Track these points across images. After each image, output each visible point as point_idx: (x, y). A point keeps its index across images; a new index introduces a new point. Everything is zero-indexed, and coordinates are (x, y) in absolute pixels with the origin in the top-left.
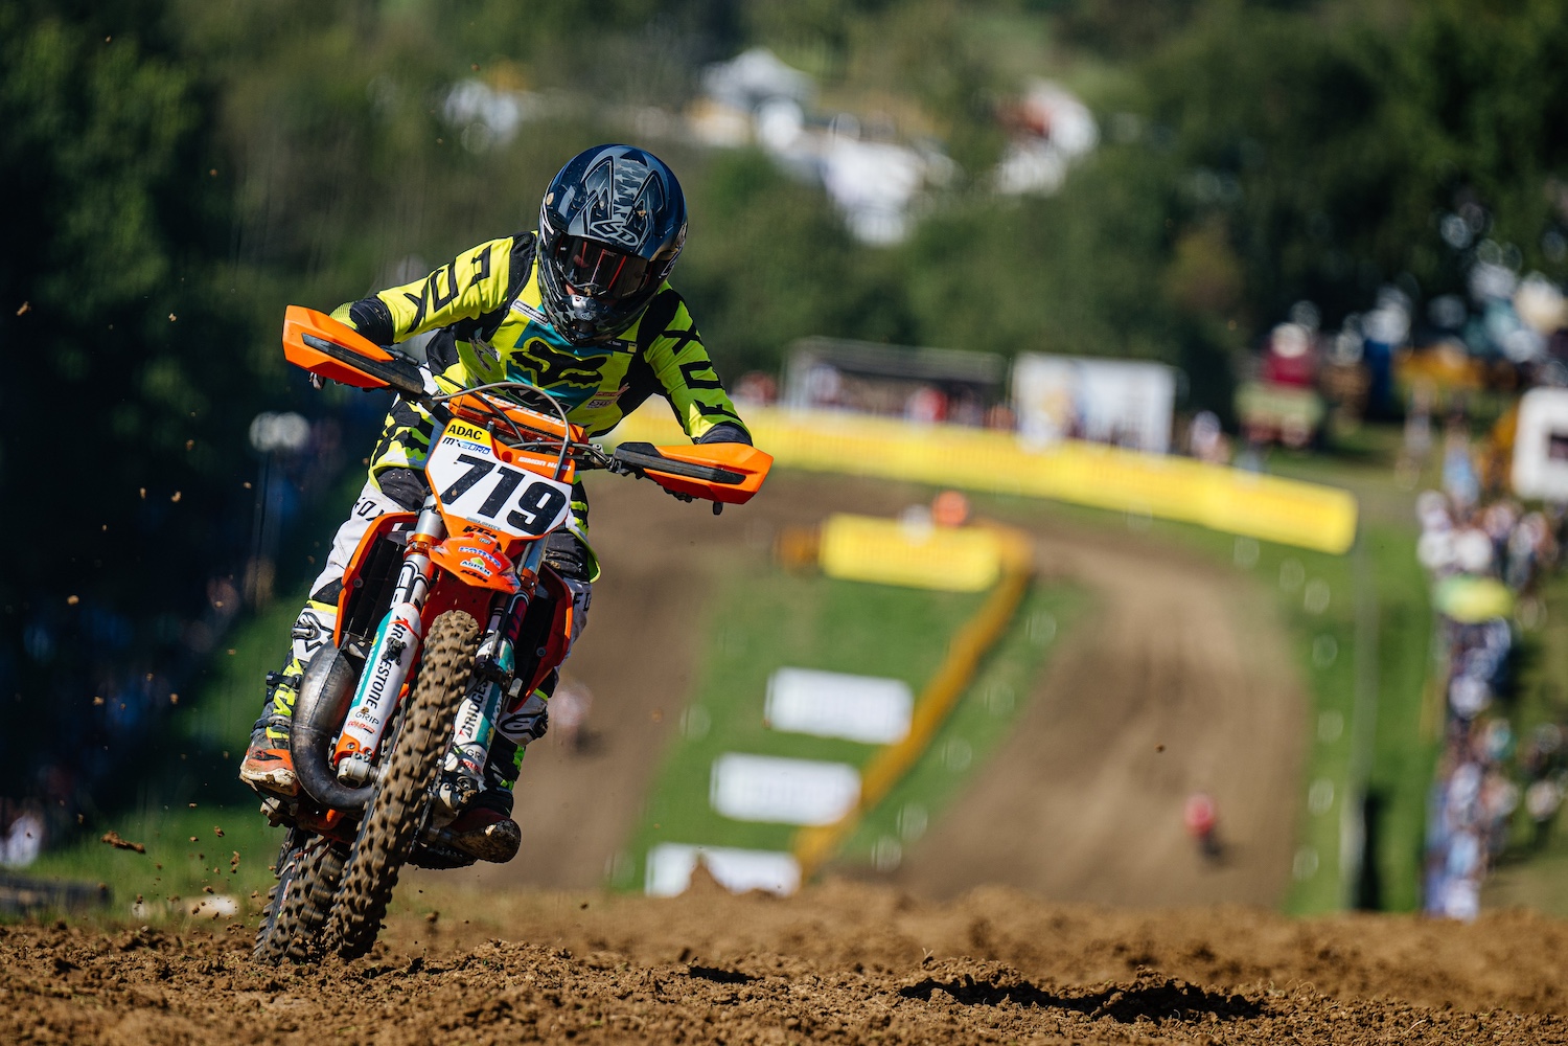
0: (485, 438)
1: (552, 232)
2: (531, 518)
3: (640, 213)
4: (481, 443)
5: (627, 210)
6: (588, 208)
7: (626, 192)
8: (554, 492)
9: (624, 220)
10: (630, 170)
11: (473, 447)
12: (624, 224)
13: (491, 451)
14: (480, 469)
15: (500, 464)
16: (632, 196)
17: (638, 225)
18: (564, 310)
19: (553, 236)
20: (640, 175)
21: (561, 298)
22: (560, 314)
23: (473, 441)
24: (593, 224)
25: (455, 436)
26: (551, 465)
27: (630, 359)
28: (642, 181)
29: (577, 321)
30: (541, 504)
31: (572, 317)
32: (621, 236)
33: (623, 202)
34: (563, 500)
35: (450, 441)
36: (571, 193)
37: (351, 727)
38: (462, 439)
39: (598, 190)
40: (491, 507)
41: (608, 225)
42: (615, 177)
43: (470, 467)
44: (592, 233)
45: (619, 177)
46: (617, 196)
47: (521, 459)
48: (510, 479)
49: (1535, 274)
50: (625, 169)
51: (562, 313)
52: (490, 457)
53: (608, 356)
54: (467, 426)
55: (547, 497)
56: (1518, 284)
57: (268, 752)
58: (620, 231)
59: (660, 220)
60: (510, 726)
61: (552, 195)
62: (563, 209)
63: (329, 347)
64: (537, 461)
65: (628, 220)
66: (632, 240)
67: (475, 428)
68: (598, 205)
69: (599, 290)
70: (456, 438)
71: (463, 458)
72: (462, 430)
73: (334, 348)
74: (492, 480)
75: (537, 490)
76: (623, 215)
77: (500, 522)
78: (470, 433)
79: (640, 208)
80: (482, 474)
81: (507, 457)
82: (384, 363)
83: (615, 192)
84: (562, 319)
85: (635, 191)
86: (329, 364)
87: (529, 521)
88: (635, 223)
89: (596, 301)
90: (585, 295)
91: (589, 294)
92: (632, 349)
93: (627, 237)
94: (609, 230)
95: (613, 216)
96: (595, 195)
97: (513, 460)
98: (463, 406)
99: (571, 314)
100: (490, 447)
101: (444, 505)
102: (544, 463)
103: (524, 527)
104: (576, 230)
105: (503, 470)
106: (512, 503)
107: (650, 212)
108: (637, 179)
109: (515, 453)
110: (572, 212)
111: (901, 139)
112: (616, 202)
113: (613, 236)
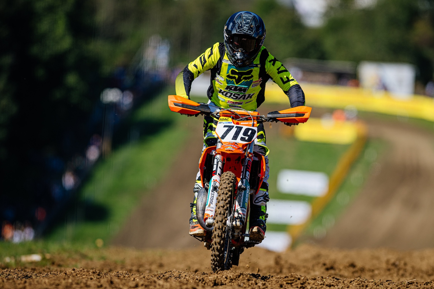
0: (230, 119)
1: (227, 36)
2: (247, 138)
3: (251, 26)
4: (230, 121)
5: (248, 25)
6: (237, 26)
7: (247, 21)
8: (252, 130)
9: (247, 28)
10: (247, 16)
11: (227, 123)
12: (247, 29)
13: (232, 123)
14: (230, 128)
15: (235, 125)
16: (249, 22)
17: (251, 29)
18: (234, 57)
19: (228, 37)
20: (250, 17)
21: (233, 54)
22: (233, 59)
23: (227, 121)
24: (239, 30)
25: (222, 121)
26: (250, 123)
27: (259, 69)
28: (251, 18)
29: (238, 59)
30: (249, 134)
31: (236, 58)
32: (247, 32)
33: (246, 24)
34: (255, 132)
35: (221, 123)
36: (231, 24)
37: (206, 211)
38: (224, 121)
39: (239, 22)
40: (235, 137)
41: (243, 29)
42: (243, 18)
43: (227, 128)
44: (239, 32)
45: (245, 18)
46: (244, 22)
47: (242, 123)
48: (239, 129)
50: (245, 16)
51: (233, 58)
52: (232, 124)
53: (253, 69)
54: (225, 118)
55: (250, 131)
57: (195, 226)
58: (246, 30)
59: (258, 28)
60: (257, 201)
61: (226, 26)
62: (230, 28)
63: (182, 105)
64: (246, 123)
65: (248, 28)
66: (250, 32)
67: (227, 118)
68: (239, 25)
69: (243, 50)
70: (222, 122)
71: (225, 126)
72: (223, 119)
73: (183, 105)
74: (234, 130)
75: (247, 130)
76: (247, 27)
77: (238, 141)
78: (226, 120)
79: (251, 25)
80: (231, 129)
81: (238, 123)
82: (198, 106)
83: (244, 21)
84: (234, 60)
85: (249, 21)
86: (182, 110)
87: (246, 139)
88: (250, 28)
89: (243, 53)
90: (239, 52)
91: (240, 52)
92: (259, 66)
93: (249, 32)
94: (243, 30)
95: (244, 27)
96: (238, 23)
97: (240, 124)
98: (223, 113)
99: (236, 57)
100: (232, 122)
101: (222, 140)
102: (248, 123)
103: (246, 141)
104: (234, 32)
105: (236, 127)
106: (241, 135)
107: (254, 26)
108: (249, 18)
109: (239, 122)
110: (232, 29)
112: (244, 24)
113: (245, 32)
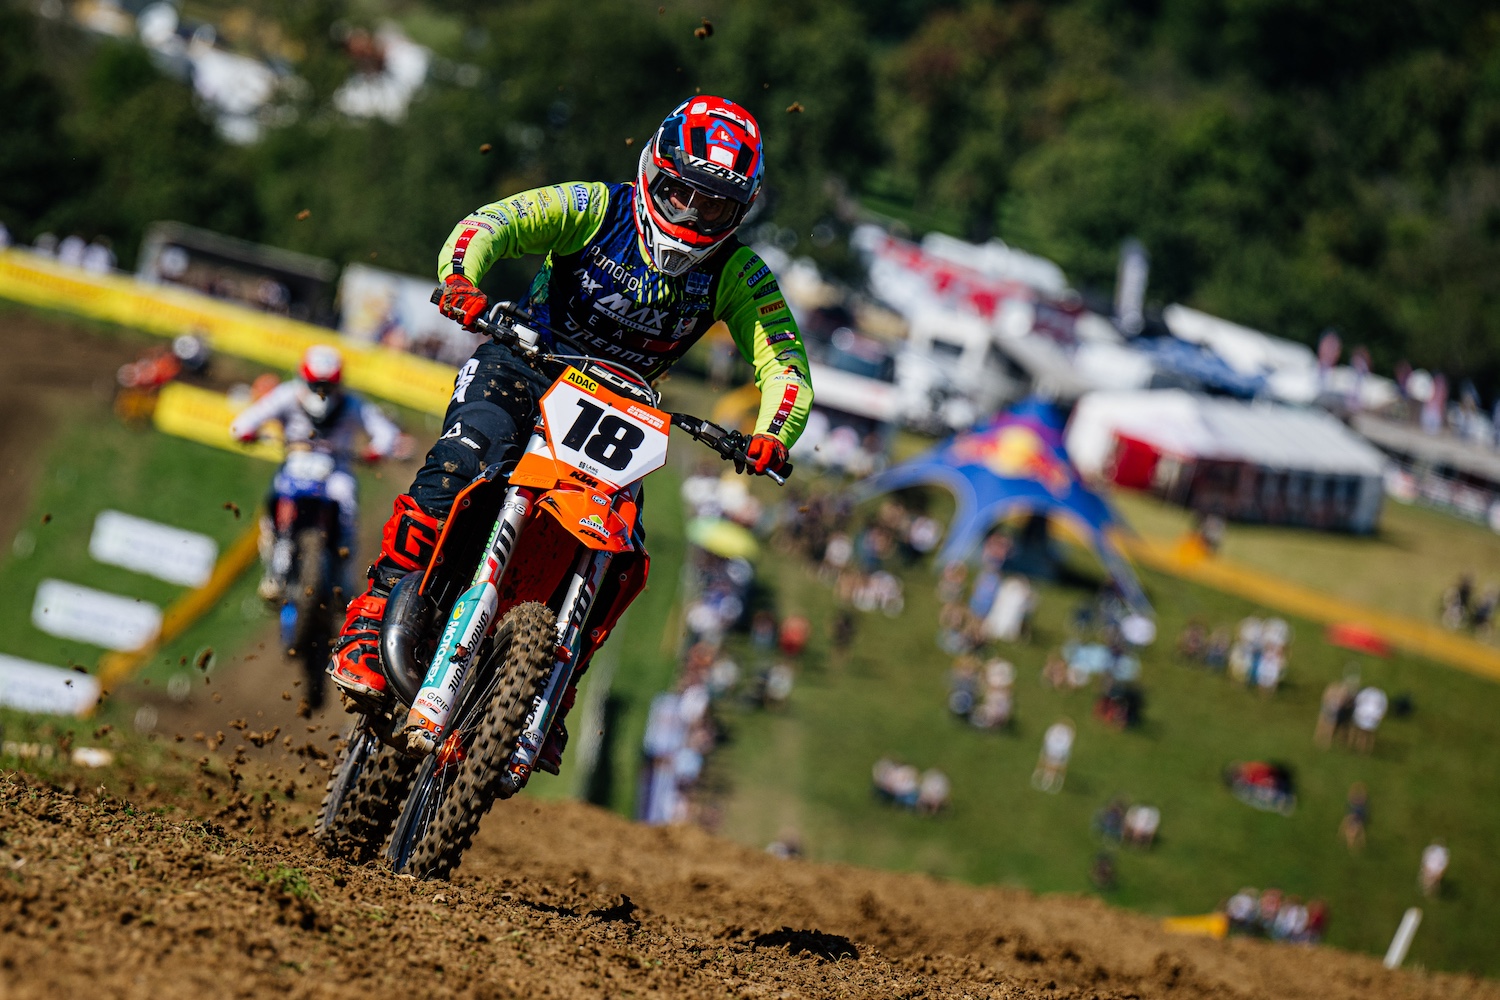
49: (807, 260)
56: (790, 265)
111: (258, 53)
